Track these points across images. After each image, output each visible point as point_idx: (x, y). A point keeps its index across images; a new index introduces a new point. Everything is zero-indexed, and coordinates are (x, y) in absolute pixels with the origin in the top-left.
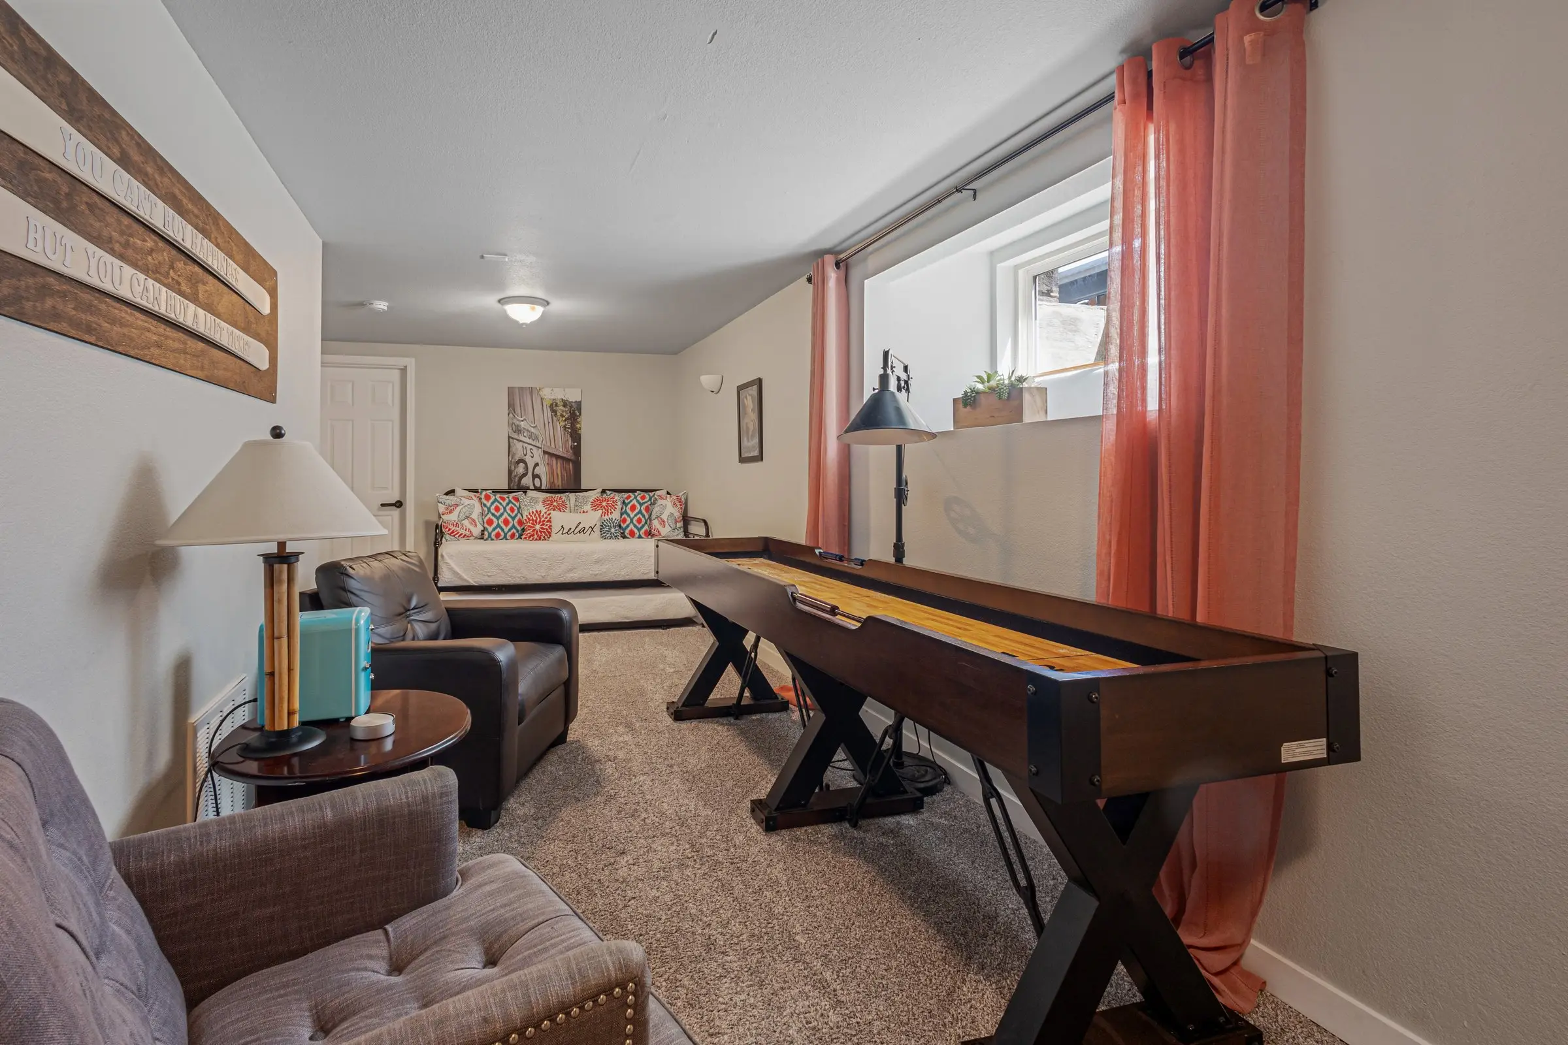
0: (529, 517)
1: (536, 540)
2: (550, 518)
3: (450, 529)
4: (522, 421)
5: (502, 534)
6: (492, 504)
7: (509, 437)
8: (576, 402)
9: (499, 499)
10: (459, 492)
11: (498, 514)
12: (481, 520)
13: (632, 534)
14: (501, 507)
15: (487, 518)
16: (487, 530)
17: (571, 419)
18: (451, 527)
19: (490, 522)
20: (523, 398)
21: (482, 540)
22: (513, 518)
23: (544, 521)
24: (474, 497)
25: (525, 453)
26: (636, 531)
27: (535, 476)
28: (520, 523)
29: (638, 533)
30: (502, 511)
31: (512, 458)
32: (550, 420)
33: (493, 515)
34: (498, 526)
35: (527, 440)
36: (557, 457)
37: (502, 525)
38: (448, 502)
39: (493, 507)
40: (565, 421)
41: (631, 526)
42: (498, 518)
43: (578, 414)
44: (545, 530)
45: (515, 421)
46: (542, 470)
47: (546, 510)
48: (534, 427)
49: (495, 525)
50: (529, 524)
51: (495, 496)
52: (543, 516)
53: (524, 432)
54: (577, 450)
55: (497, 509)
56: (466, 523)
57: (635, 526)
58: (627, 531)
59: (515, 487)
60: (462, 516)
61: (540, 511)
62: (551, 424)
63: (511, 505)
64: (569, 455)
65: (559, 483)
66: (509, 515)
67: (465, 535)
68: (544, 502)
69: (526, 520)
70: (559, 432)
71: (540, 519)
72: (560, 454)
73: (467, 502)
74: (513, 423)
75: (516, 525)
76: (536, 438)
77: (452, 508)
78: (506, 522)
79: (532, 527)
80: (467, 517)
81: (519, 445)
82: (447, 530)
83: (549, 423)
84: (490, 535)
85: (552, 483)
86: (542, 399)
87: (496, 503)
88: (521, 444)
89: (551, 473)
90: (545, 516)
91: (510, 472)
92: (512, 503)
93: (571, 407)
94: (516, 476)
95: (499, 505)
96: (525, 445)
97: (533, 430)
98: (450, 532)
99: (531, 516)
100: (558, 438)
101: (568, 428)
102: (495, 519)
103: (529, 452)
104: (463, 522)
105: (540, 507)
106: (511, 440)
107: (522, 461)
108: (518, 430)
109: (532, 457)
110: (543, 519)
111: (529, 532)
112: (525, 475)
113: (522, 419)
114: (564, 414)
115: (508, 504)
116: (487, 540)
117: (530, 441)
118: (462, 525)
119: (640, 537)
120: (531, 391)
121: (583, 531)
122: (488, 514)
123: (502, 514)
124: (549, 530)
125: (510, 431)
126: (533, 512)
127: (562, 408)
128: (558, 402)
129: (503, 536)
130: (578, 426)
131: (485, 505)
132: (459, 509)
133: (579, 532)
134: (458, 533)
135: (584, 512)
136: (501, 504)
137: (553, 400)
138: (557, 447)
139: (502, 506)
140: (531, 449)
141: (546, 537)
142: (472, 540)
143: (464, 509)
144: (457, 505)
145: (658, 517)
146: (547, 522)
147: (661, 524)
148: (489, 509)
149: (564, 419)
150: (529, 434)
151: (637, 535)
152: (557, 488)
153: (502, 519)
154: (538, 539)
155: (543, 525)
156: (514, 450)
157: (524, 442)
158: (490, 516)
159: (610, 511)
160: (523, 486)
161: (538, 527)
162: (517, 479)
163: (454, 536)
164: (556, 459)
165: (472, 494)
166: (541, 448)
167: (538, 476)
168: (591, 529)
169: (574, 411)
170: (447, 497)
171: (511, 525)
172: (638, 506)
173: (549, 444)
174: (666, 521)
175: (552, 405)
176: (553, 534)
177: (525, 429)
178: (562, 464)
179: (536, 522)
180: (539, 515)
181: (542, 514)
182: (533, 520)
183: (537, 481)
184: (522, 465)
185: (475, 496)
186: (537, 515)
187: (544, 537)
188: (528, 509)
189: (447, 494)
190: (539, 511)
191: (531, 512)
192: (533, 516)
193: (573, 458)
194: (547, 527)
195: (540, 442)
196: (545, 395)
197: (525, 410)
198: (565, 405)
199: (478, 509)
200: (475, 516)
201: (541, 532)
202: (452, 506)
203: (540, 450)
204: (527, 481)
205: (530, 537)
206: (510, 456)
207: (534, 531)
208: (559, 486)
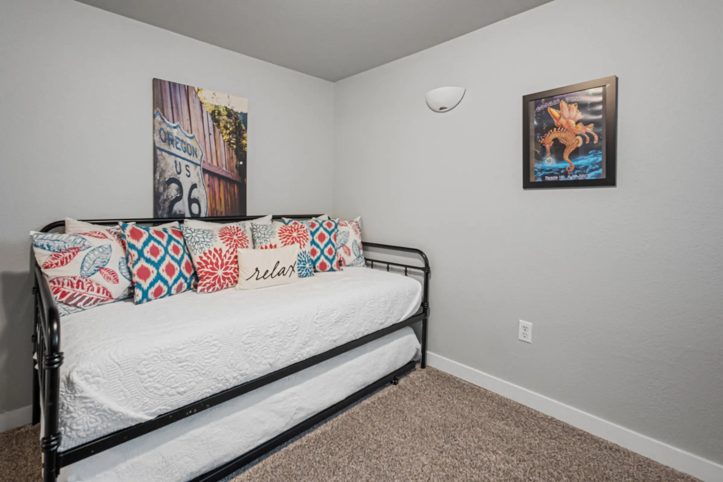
0: (205, 258)
1: (218, 290)
2: (236, 257)
3: (64, 294)
4: (175, 128)
5: (165, 289)
6: (146, 244)
7: (155, 148)
8: (241, 113)
9: (155, 236)
10: (73, 225)
11: (156, 260)
12: (125, 271)
13: (323, 267)
14: (160, 247)
15: (138, 266)
16: (139, 286)
17: (235, 133)
18: (67, 289)
19: (144, 273)
20: (175, 97)
21: (129, 304)
22: (179, 263)
23: (227, 263)
24: (107, 234)
25: (179, 170)
26: (328, 263)
27: (192, 201)
28: (190, 266)
29: (330, 266)
30: (162, 253)
31: (160, 176)
32: (212, 131)
33: (148, 260)
34: (159, 277)
35: (181, 153)
36: (220, 177)
37: (164, 275)
38: (56, 245)
39: (147, 248)
40: (229, 134)
41: (322, 258)
42: (157, 265)
43: (244, 127)
44: (229, 276)
45: (164, 126)
46: (201, 193)
47: (228, 247)
48: (191, 138)
49: (153, 276)
50: (206, 270)
51: (148, 230)
52: (225, 256)
53: (177, 143)
54: (242, 171)
55: (154, 251)
56: (98, 278)
57: (326, 258)
58: (318, 264)
59: (165, 216)
60: (89, 267)
61: (221, 250)
62: (212, 137)
63: (173, 243)
64: (233, 175)
65: (222, 210)
66: (173, 258)
67: (97, 300)
68: (222, 236)
69: (199, 263)
70: (222, 149)
71: (222, 260)
72: (223, 174)
73: (95, 242)
74: (161, 129)
75: (184, 271)
76: (194, 153)
77: (67, 255)
78: (170, 270)
79: (212, 274)
80: (100, 269)
81: (171, 160)
82: (59, 295)
83: (210, 134)
84: (145, 294)
85: (213, 209)
86: (201, 103)
87: (152, 243)
88: (173, 157)
89: (213, 196)
90: (228, 256)
91: (157, 195)
92: (175, 240)
93: (236, 119)
94: (165, 200)
95: (156, 244)
96: (179, 160)
97: (189, 141)
98: (64, 299)
99: (208, 258)
100: (221, 154)
101: (233, 143)
102: (151, 268)
103: (183, 168)
104: (92, 278)
105: (219, 244)
106: (159, 152)
107: (173, 180)
108: (169, 140)
109: (189, 176)
110: (225, 261)
111: (208, 281)
112: (178, 199)
113: (175, 125)
114: (229, 126)
115: (169, 242)
116: (140, 302)
117: (186, 155)
118: (91, 283)
119: (332, 270)
120: (187, 90)
121: (283, 272)
122: (139, 259)
123: (163, 259)
124: (235, 275)
125: (157, 138)
126: (210, 252)
127: (225, 118)
128: (221, 110)
129: (165, 292)
130: (244, 142)
131: (133, 247)
132: (81, 255)
133: (279, 274)
134: (84, 297)
135: (271, 247)
136: (159, 243)
137: (216, 106)
138: (220, 165)
139: (162, 245)
140: (187, 166)
141: (230, 284)
142: (109, 306)
143: (92, 256)
144: (78, 250)
145: (343, 245)
146: (231, 263)
147: (346, 252)
148: (141, 253)
149: (228, 132)
150: (184, 146)
151: (328, 268)
152: (219, 214)
153: (163, 266)
154: (219, 288)
155: (227, 268)
156: (162, 165)
157: (177, 156)
158: (142, 262)
159: (302, 243)
160: (175, 214)
161: (220, 272)
162: (167, 204)
163: (75, 305)
164: (219, 181)
165: (102, 229)
166: (200, 165)
167: (197, 201)
168: (291, 269)
169: (240, 123)
170: (49, 235)
171: (177, 273)
172: (327, 235)
173: (209, 161)
174: (351, 249)
175: (213, 112)
176: (240, 280)
177: (178, 138)
178: (225, 187)
179: (217, 264)
180: (220, 255)
181: (223, 254)
182: (212, 263)
183: (195, 208)
184: (174, 186)
185: (109, 231)
186: (217, 256)
187: (227, 285)
188: (201, 248)
189: (46, 229)
190: (218, 249)
191: (207, 251)
192: (212, 257)
193: (238, 179)
194: (232, 271)
195: (199, 158)
196: (205, 98)
197: (178, 114)
198: (229, 115)
199: (118, 252)
200: (113, 265)
201: (224, 278)
202: (68, 251)
203: (199, 167)
204: (181, 207)
205: (208, 288)
206: (158, 175)
207: (214, 279)
208: (221, 212)
